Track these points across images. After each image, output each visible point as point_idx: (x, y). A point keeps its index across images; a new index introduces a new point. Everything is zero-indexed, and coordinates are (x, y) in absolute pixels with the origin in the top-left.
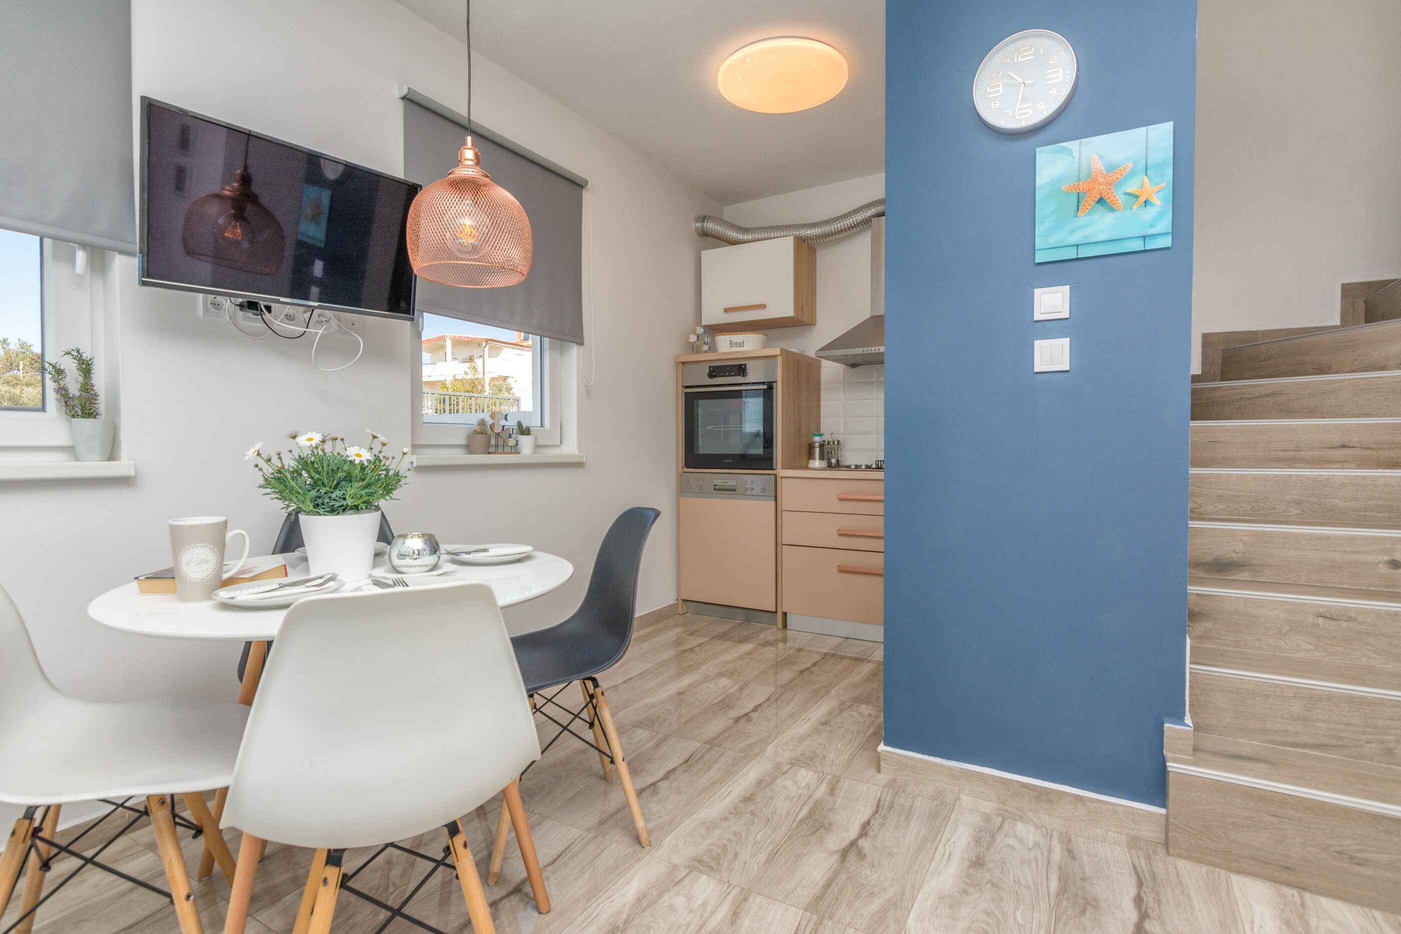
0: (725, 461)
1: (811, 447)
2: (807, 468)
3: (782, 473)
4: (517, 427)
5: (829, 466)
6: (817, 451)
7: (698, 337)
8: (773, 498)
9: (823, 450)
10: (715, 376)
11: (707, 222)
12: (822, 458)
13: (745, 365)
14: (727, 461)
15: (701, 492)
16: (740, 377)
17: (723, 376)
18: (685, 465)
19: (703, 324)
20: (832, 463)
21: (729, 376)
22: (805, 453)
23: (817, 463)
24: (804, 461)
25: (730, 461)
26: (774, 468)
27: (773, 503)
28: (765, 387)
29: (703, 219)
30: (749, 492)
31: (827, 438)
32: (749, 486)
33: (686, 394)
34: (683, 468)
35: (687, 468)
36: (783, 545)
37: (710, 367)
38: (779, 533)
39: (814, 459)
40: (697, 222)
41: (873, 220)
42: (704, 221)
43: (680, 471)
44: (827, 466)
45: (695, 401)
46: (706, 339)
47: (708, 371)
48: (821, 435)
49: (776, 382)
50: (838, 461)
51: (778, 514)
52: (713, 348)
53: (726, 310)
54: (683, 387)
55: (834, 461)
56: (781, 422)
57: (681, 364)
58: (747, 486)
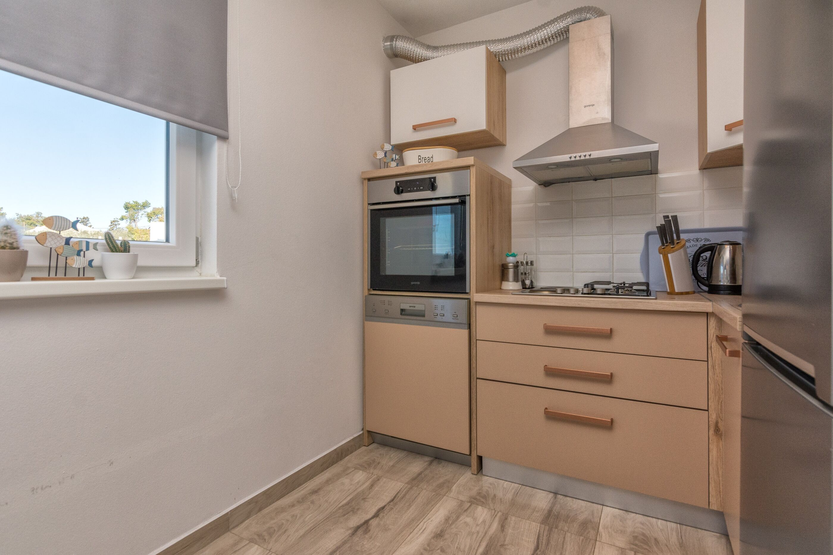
0: (412, 283)
1: (504, 268)
2: (500, 290)
3: (477, 297)
4: (104, 241)
5: (523, 288)
6: (511, 272)
7: (385, 153)
8: (467, 326)
9: (518, 270)
10: (402, 192)
11: (396, 40)
12: (516, 280)
13: (435, 178)
14: (416, 283)
15: (386, 317)
16: (430, 191)
17: (410, 191)
18: (371, 288)
19: (391, 144)
20: (525, 284)
21: (417, 191)
22: (498, 274)
23: (511, 285)
24: (498, 283)
25: (419, 283)
26: (467, 291)
27: (466, 332)
28: (457, 200)
29: (392, 38)
30: (439, 318)
31: (520, 258)
32: (439, 311)
33: (372, 210)
34: (369, 290)
35: (374, 290)
36: (477, 378)
37: (397, 182)
38: (473, 365)
39: (507, 280)
40: (386, 41)
41: (571, 28)
42: (393, 40)
43: (366, 292)
44: (522, 288)
45: (382, 219)
46: (394, 155)
47: (394, 186)
48: (514, 256)
49: (469, 195)
50: (532, 282)
51: (472, 344)
52: (401, 162)
53: (415, 128)
54: (369, 204)
55: (528, 282)
56: (475, 239)
57: (367, 181)
58: (437, 312)
